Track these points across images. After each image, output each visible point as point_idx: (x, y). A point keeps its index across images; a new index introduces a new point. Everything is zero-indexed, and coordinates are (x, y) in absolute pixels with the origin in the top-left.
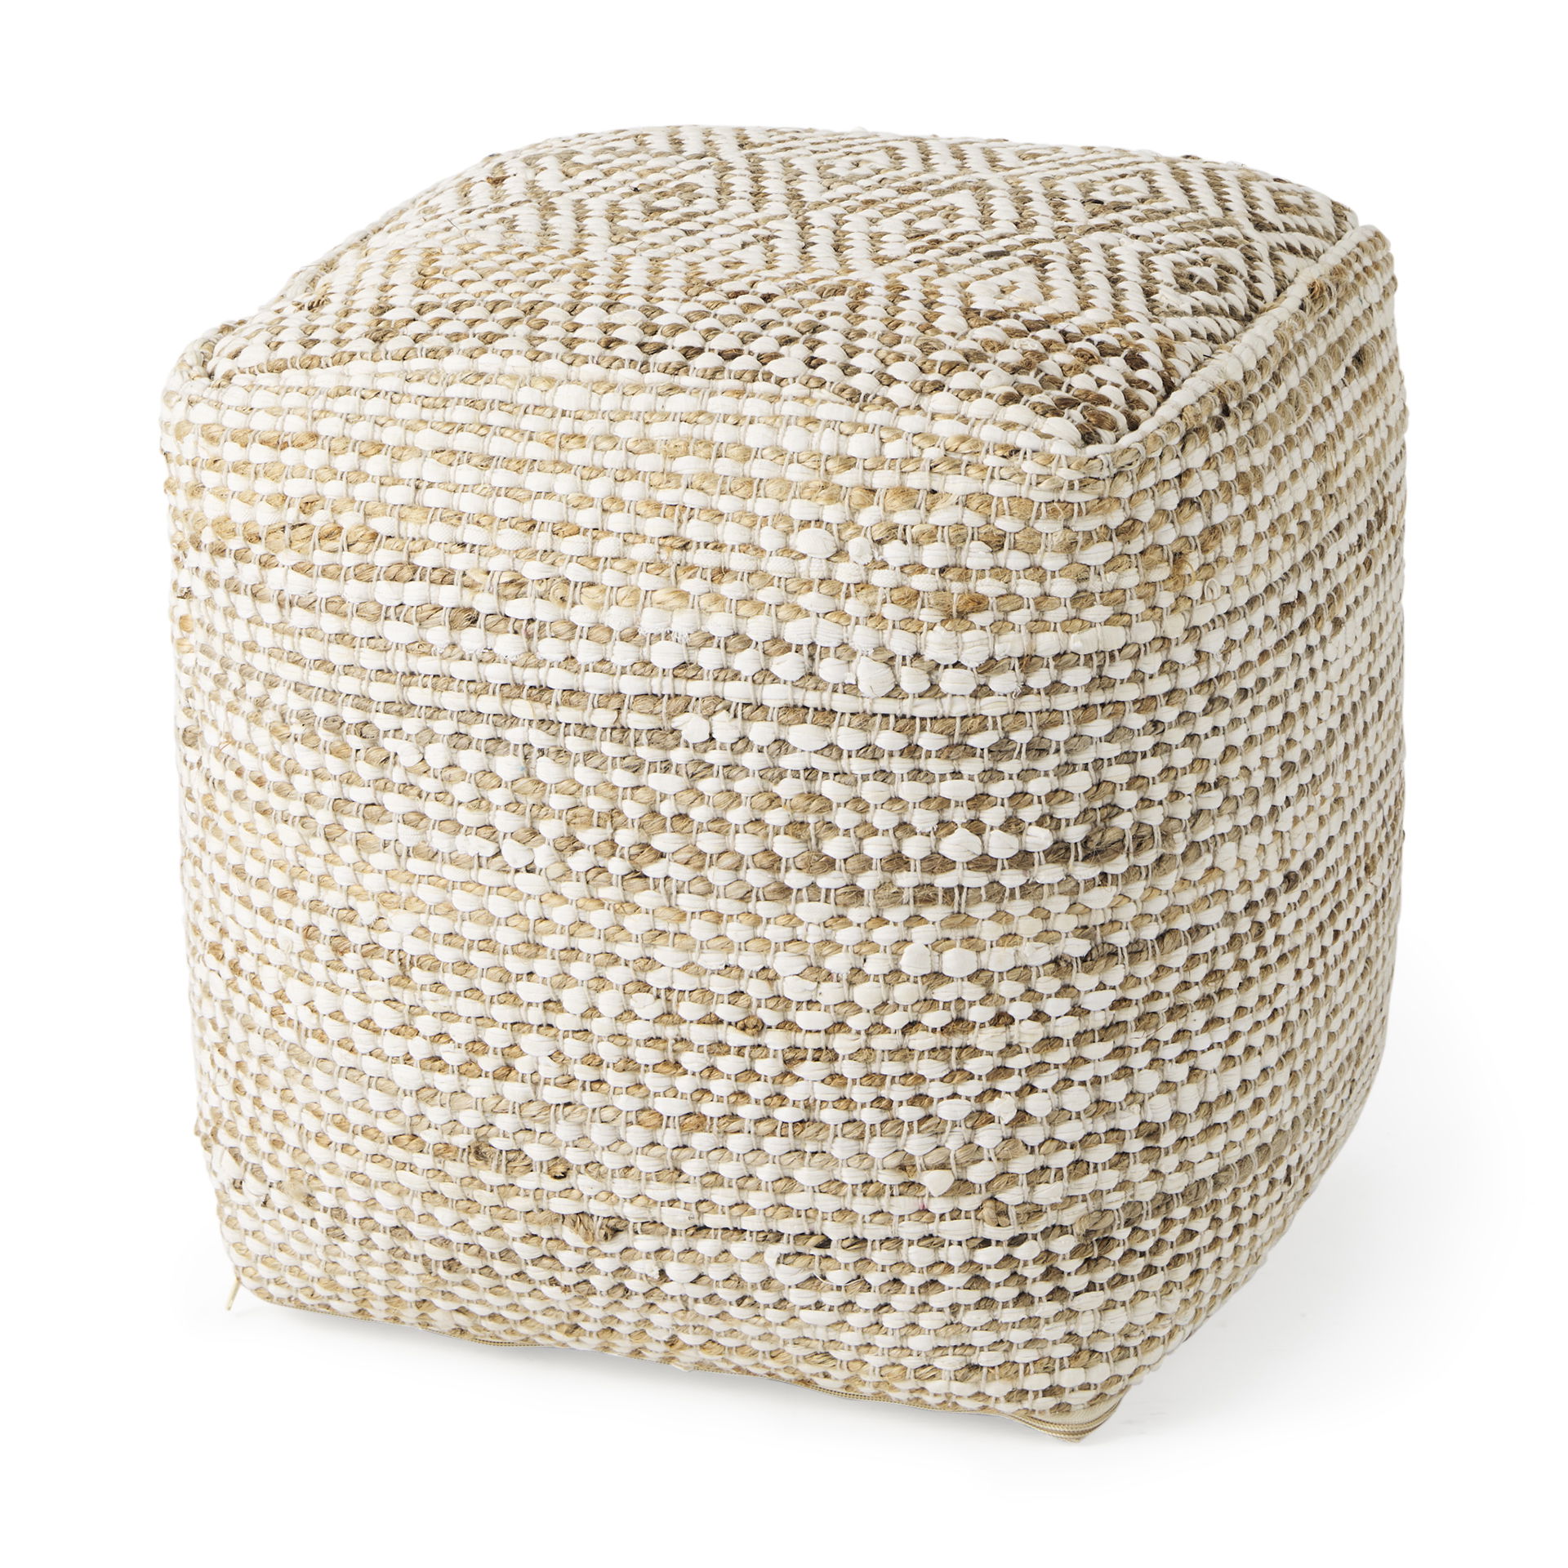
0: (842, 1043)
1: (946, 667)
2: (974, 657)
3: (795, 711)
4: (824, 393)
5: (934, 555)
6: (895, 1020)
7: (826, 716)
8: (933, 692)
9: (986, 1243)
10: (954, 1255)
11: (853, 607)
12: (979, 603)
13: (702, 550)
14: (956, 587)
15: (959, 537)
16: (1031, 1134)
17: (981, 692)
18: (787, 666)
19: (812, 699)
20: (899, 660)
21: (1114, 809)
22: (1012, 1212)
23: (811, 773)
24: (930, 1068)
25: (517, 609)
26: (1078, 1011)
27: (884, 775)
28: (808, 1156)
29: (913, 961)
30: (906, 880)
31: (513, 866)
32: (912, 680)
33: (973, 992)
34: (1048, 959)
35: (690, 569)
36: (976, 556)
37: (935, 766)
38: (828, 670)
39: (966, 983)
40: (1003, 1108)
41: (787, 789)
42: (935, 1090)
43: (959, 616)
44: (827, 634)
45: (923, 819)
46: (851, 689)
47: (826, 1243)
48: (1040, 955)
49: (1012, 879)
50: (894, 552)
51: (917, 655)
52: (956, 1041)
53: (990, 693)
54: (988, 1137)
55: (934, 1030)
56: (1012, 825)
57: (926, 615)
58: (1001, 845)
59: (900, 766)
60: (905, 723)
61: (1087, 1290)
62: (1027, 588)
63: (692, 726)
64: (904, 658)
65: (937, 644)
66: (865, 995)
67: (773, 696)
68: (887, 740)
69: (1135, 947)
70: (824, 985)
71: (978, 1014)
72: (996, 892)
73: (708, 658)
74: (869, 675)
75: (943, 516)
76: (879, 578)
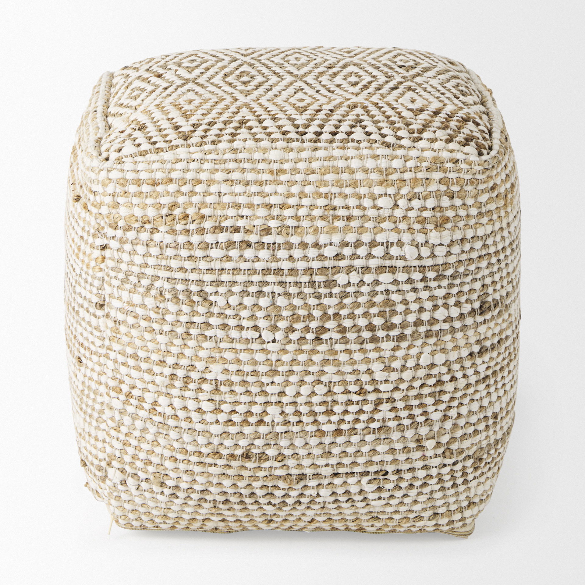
0: (397, 395)
1: (436, 246)
2: (446, 241)
3: (381, 269)
4: (377, 145)
5: (431, 203)
6: (417, 384)
7: (393, 269)
8: (433, 255)
9: (445, 465)
10: (434, 472)
11: (402, 226)
12: (447, 220)
13: (341, 209)
14: (438, 214)
15: (438, 195)
16: (462, 422)
17: (449, 254)
18: (378, 251)
19: (388, 263)
20: (420, 245)
21: (487, 294)
22: (455, 452)
23: (387, 291)
24: (429, 401)
25: (267, 239)
26: (476, 373)
27: (415, 290)
28: (382, 440)
29: (424, 360)
30: (422, 329)
31: (267, 341)
32: (425, 252)
33: (444, 369)
34: (468, 354)
35: (335, 217)
36: (445, 202)
37: (434, 284)
38: (394, 251)
39: (442, 367)
40: (453, 413)
41: (379, 299)
42: (431, 409)
43: (439, 226)
44: (393, 237)
45: (428, 305)
46: (403, 258)
47: (387, 473)
48: (465, 353)
49: (457, 324)
50: (416, 203)
51: (427, 242)
52: (438, 389)
53: (451, 254)
54: (448, 425)
55: (431, 386)
56: (458, 304)
57: (430, 226)
58: (455, 312)
59: (420, 285)
60: (422, 269)
61: (474, 479)
62: (462, 213)
63: (341, 279)
64: (422, 244)
65: (434, 237)
66: (407, 375)
67: (373, 263)
68: (417, 276)
69: (492, 347)
70: (392, 373)
71: (446, 378)
72: (453, 330)
73: (347, 251)
74: (409, 252)
75: (433, 188)
76: (411, 214)
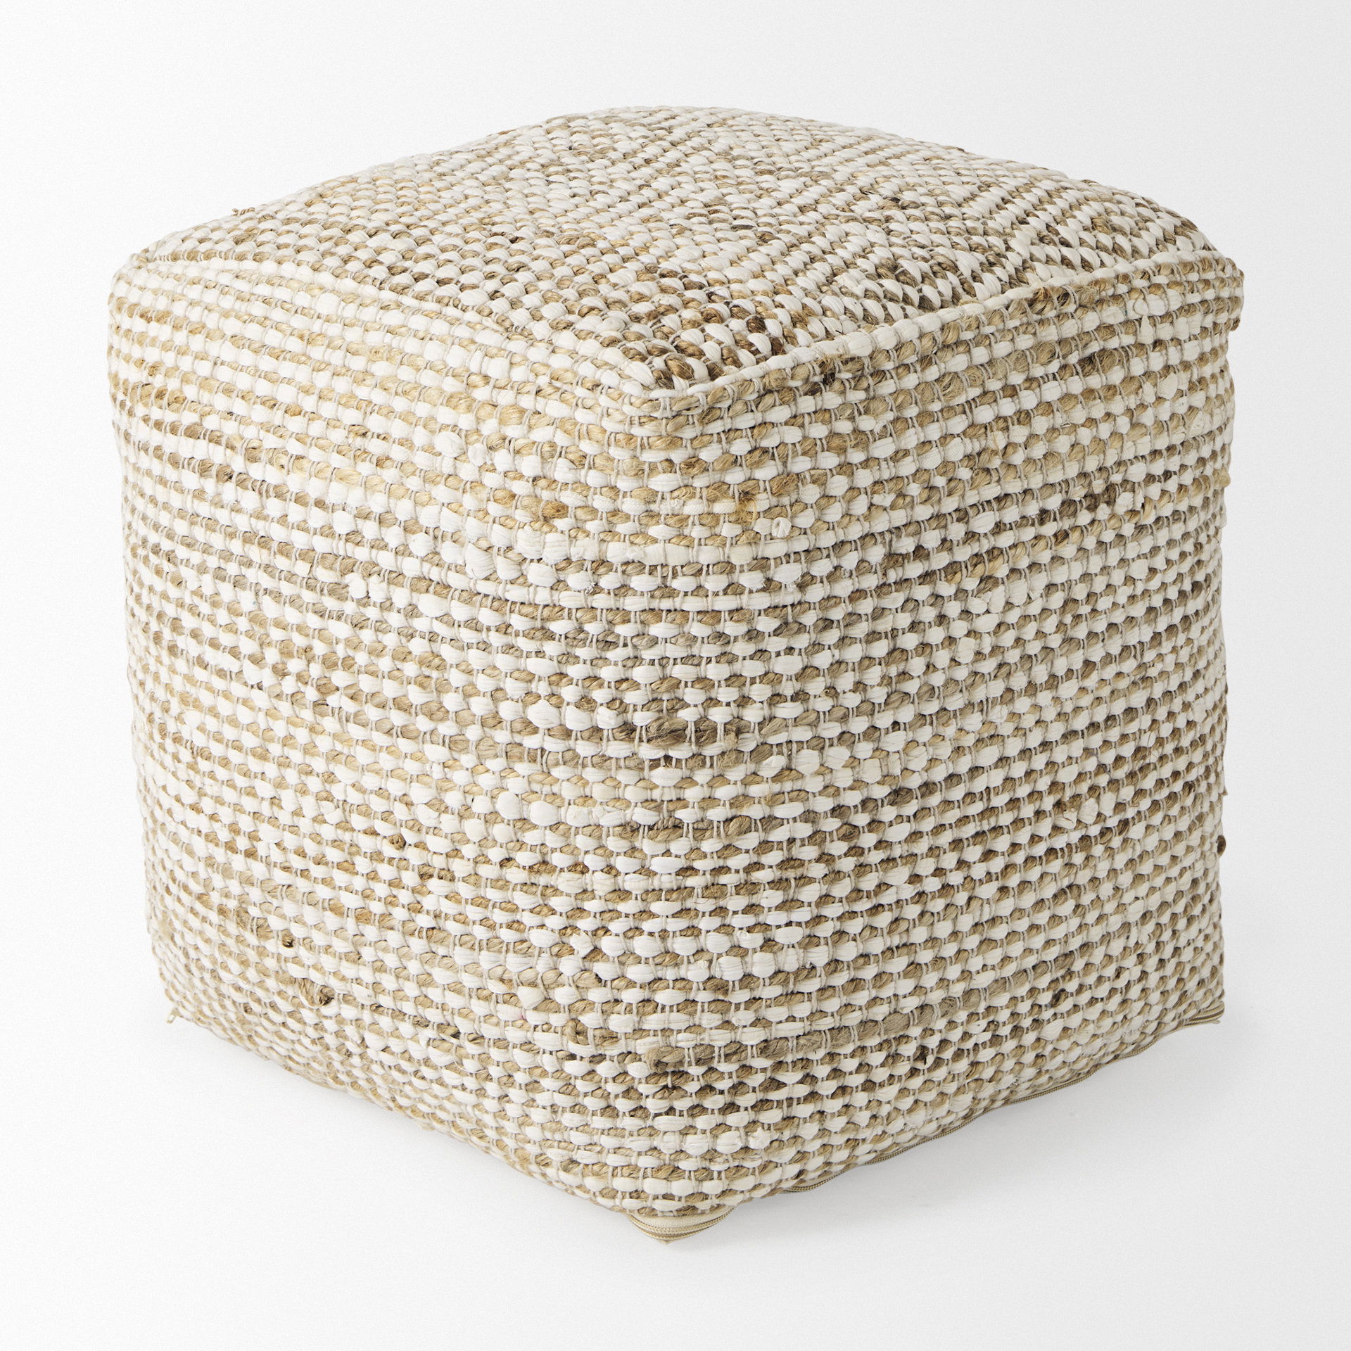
0: (460, 868)
1: (532, 561)
2: (553, 554)
3: (422, 584)
4: (489, 322)
5: (529, 465)
6: (496, 854)
7: (444, 588)
8: (520, 579)
9: (572, 1057)
10: (548, 1063)
11: (469, 501)
12: (561, 510)
13: (375, 439)
14: (546, 495)
15: (552, 452)
16: (603, 969)
17: (558, 585)
18: (420, 544)
19: (435, 574)
20: (495, 549)
21: (681, 703)
22: (590, 1034)
23: (432, 637)
24: (523, 900)
25: (256, 471)
26: (645, 871)
27: (485, 647)
28: (438, 958)
29: (506, 806)
30: (502, 736)
31: (250, 683)
32: (505, 570)
33: (552, 840)
34: (618, 823)
35: (364, 453)
36: (561, 470)
37: (524, 644)
38: (448, 552)
39: (548, 831)
40: (581, 944)
41: (418, 646)
42: (528, 919)
43: (544, 519)
44: (448, 522)
45: (513, 687)
46: (460, 569)
47: (456, 1035)
48: (610, 819)
49: (585, 749)
50: (502, 459)
51: (509, 548)
52: (543, 880)
53: (567, 588)
54: (569, 966)
55: (524, 868)
56: (586, 703)
57: (520, 516)
58: (575, 719)
59: (496, 639)
60: (500, 604)
61: (667, 1113)
62: (602, 503)
63: (356, 586)
64: (499, 550)
65: (525, 542)
66: (473, 828)
67: (410, 567)
68: (487, 617)
69: (700, 826)
70: (443, 815)
71: (558, 859)
72: (571, 759)
73: (369, 530)
74: (475, 560)
75: (542, 434)
76: (491, 480)
